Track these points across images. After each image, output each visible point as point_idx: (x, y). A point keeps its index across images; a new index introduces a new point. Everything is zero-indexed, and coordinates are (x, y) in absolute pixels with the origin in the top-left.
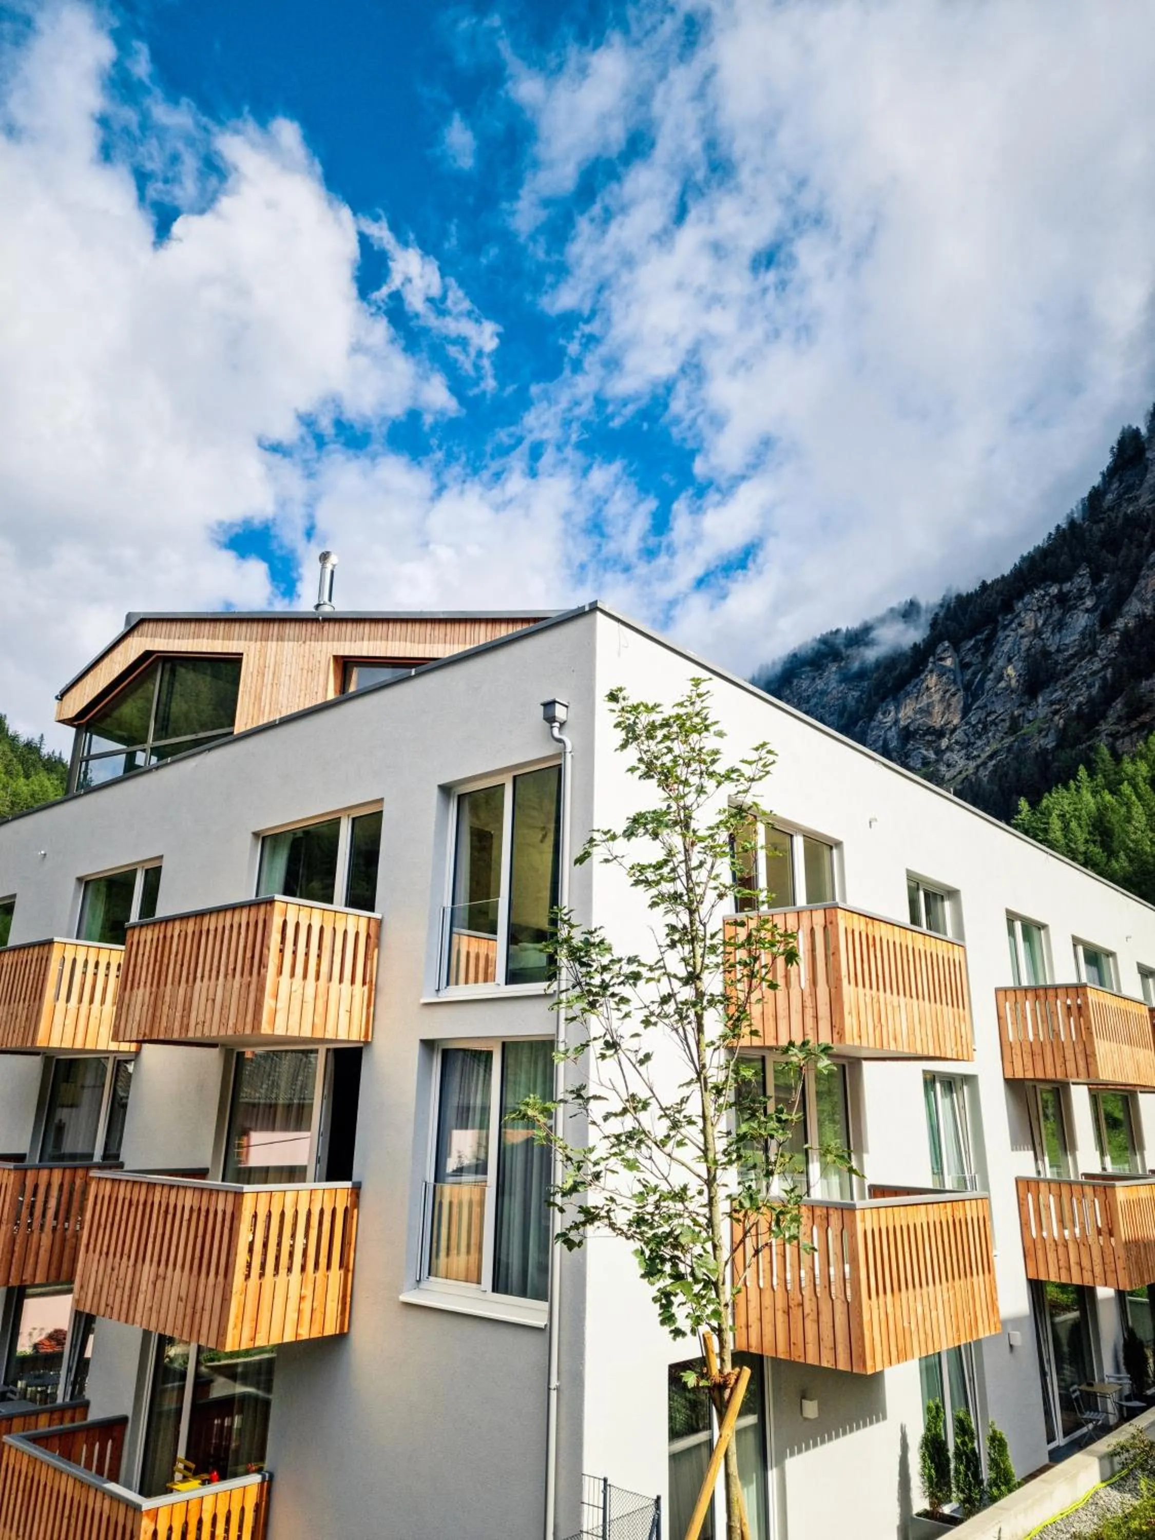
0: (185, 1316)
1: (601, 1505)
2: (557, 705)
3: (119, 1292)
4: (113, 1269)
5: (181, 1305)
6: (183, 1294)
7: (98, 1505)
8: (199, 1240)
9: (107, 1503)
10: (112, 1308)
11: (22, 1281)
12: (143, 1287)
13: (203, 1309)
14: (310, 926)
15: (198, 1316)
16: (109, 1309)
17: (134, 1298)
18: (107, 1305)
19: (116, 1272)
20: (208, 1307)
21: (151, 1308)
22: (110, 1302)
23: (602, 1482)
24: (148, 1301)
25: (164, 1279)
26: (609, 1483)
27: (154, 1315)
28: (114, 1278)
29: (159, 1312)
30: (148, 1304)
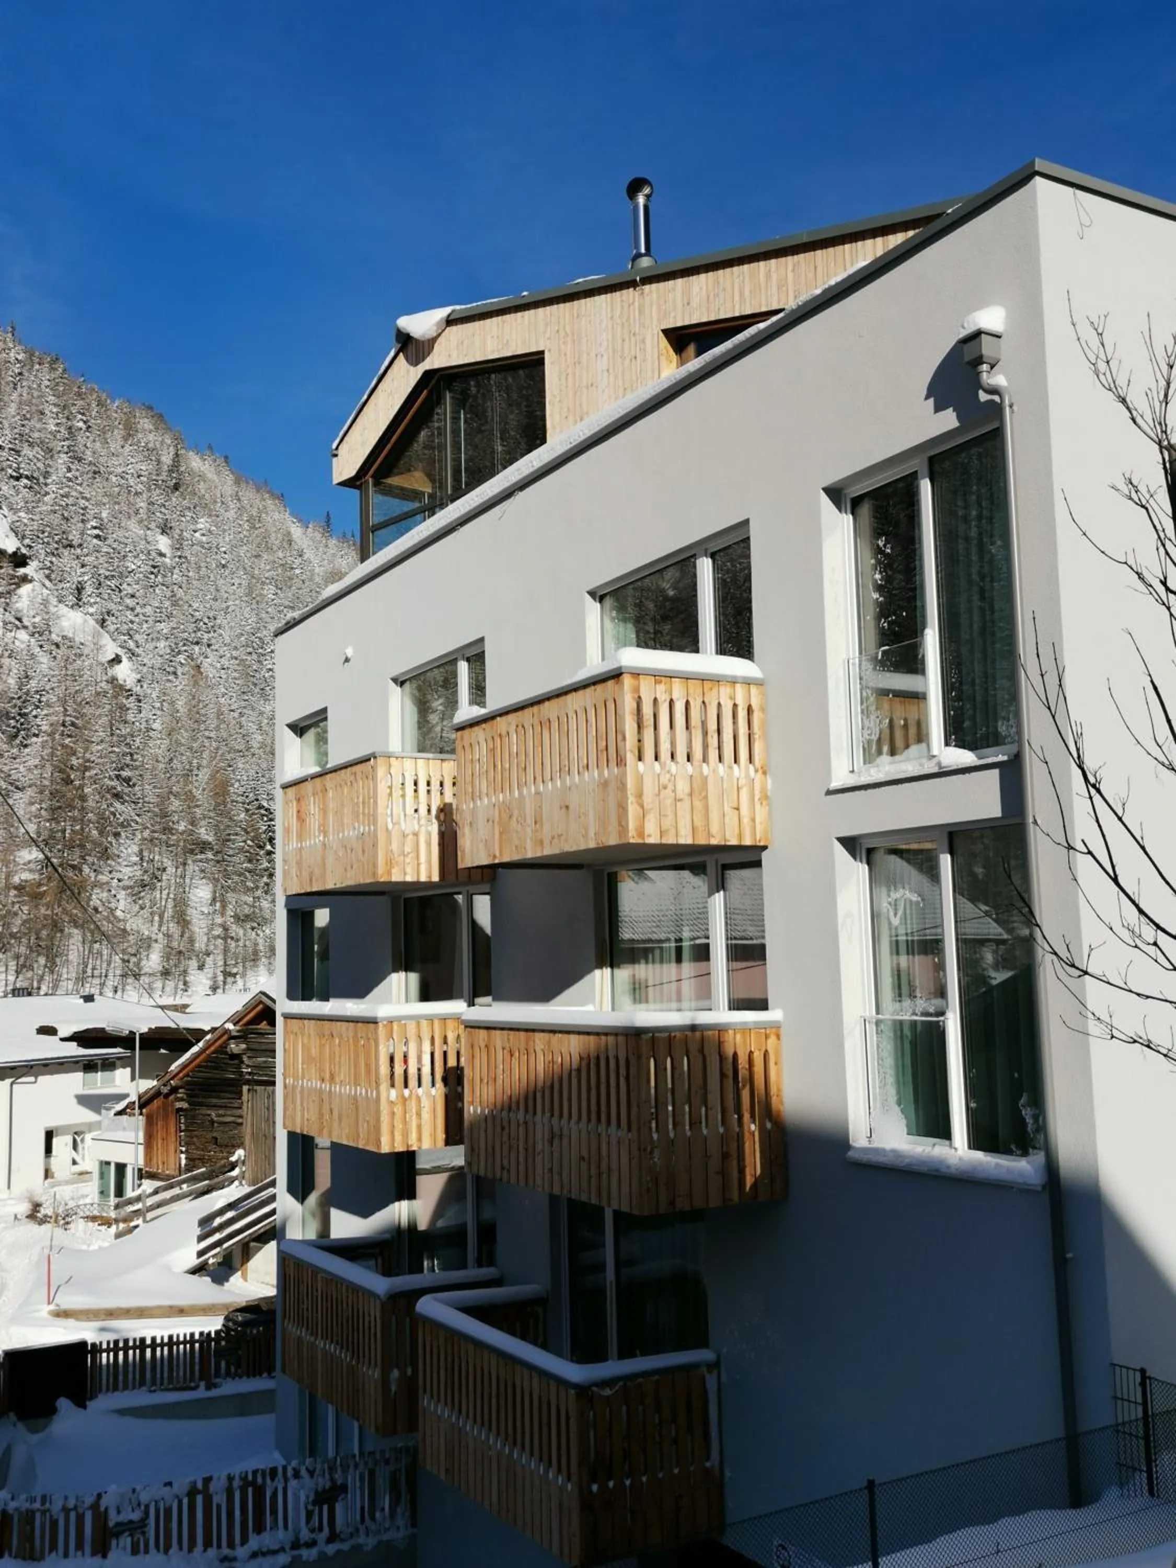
0: (590, 1177)
1: (1140, 1400)
2: (983, 335)
3: (513, 1156)
4: (503, 1128)
5: (584, 1166)
6: (584, 1153)
7: (526, 1383)
8: (594, 1092)
9: (535, 1380)
10: (509, 1171)
11: (408, 1146)
12: (539, 1147)
13: (609, 1169)
14: (671, 702)
15: (605, 1176)
16: (505, 1172)
17: (530, 1160)
18: (503, 1168)
19: (507, 1131)
20: (614, 1166)
21: (551, 1170)
22: (505, 1162)
23: (1138, 1375)
24: (546, 1163)
25: (561, 1136)
26: (1148, 1374)
27: (556, 1177)
28: (505, 1138)
29: (560, 1174)
30: (548, 1166)
